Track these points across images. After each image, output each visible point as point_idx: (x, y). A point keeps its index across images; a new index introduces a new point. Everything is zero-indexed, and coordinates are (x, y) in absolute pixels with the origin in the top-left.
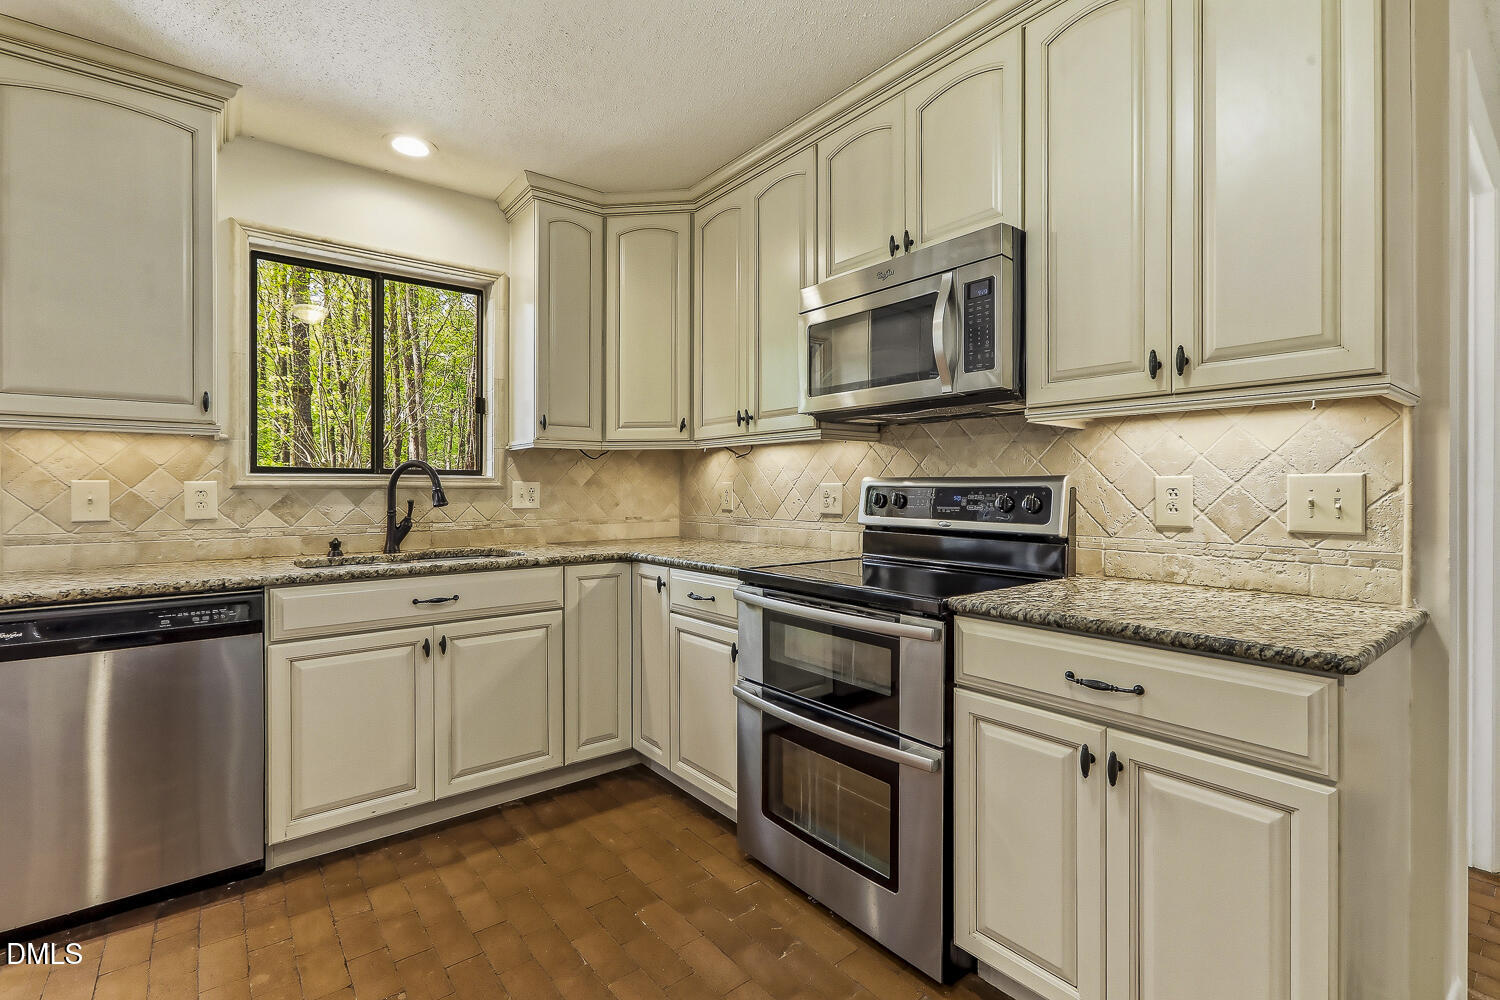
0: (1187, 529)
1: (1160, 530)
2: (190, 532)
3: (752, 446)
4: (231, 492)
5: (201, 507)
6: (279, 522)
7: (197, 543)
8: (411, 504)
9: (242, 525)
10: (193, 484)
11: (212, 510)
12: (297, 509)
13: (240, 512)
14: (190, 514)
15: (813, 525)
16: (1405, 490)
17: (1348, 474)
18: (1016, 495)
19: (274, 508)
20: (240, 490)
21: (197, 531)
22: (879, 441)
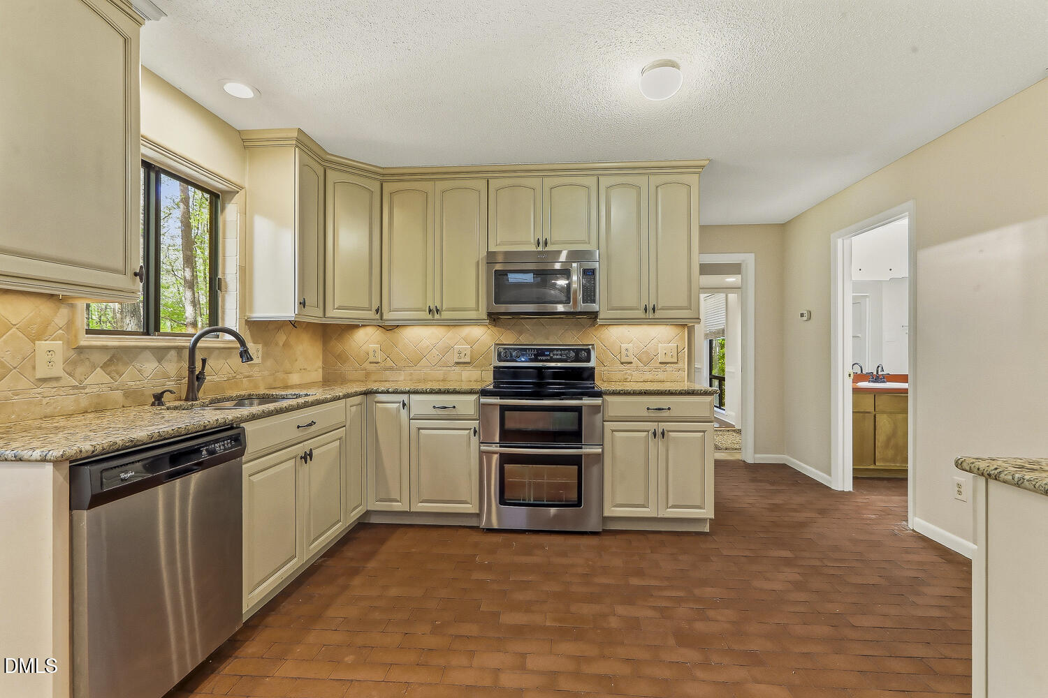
0: (631, 363)
1: (622, 363)
2: (39, 390)
3: (398, 326)
4: (73, 352)
5: (50, 367)
6: (107, 379)
7: (45, 401)
8: (204, 361)
9: (81, 383)
10: (43, 345)
11: (58, 370)
12: (121, 368)
13: (80, 370)
14: (40, 374)
15: (449, 368)
16: (686, 349)
17: (673, 345)
18: (577, 351)
19: (105, 367)
20: (80, 350)
21: (45, 389)
22: (495, 326)
